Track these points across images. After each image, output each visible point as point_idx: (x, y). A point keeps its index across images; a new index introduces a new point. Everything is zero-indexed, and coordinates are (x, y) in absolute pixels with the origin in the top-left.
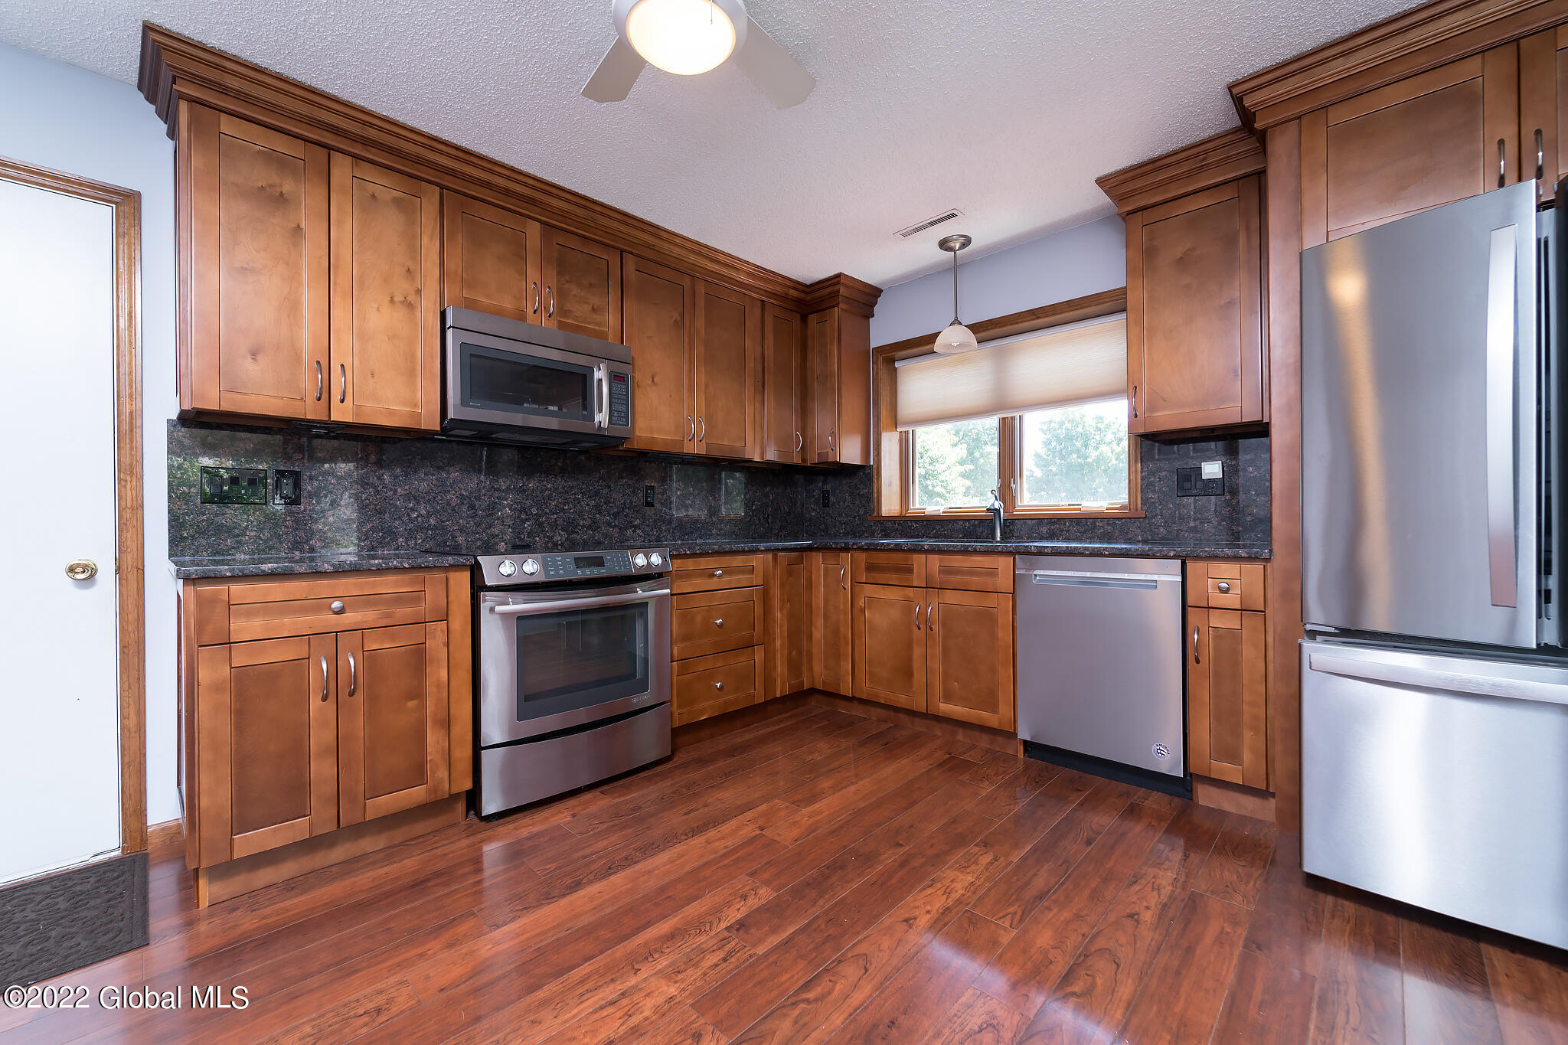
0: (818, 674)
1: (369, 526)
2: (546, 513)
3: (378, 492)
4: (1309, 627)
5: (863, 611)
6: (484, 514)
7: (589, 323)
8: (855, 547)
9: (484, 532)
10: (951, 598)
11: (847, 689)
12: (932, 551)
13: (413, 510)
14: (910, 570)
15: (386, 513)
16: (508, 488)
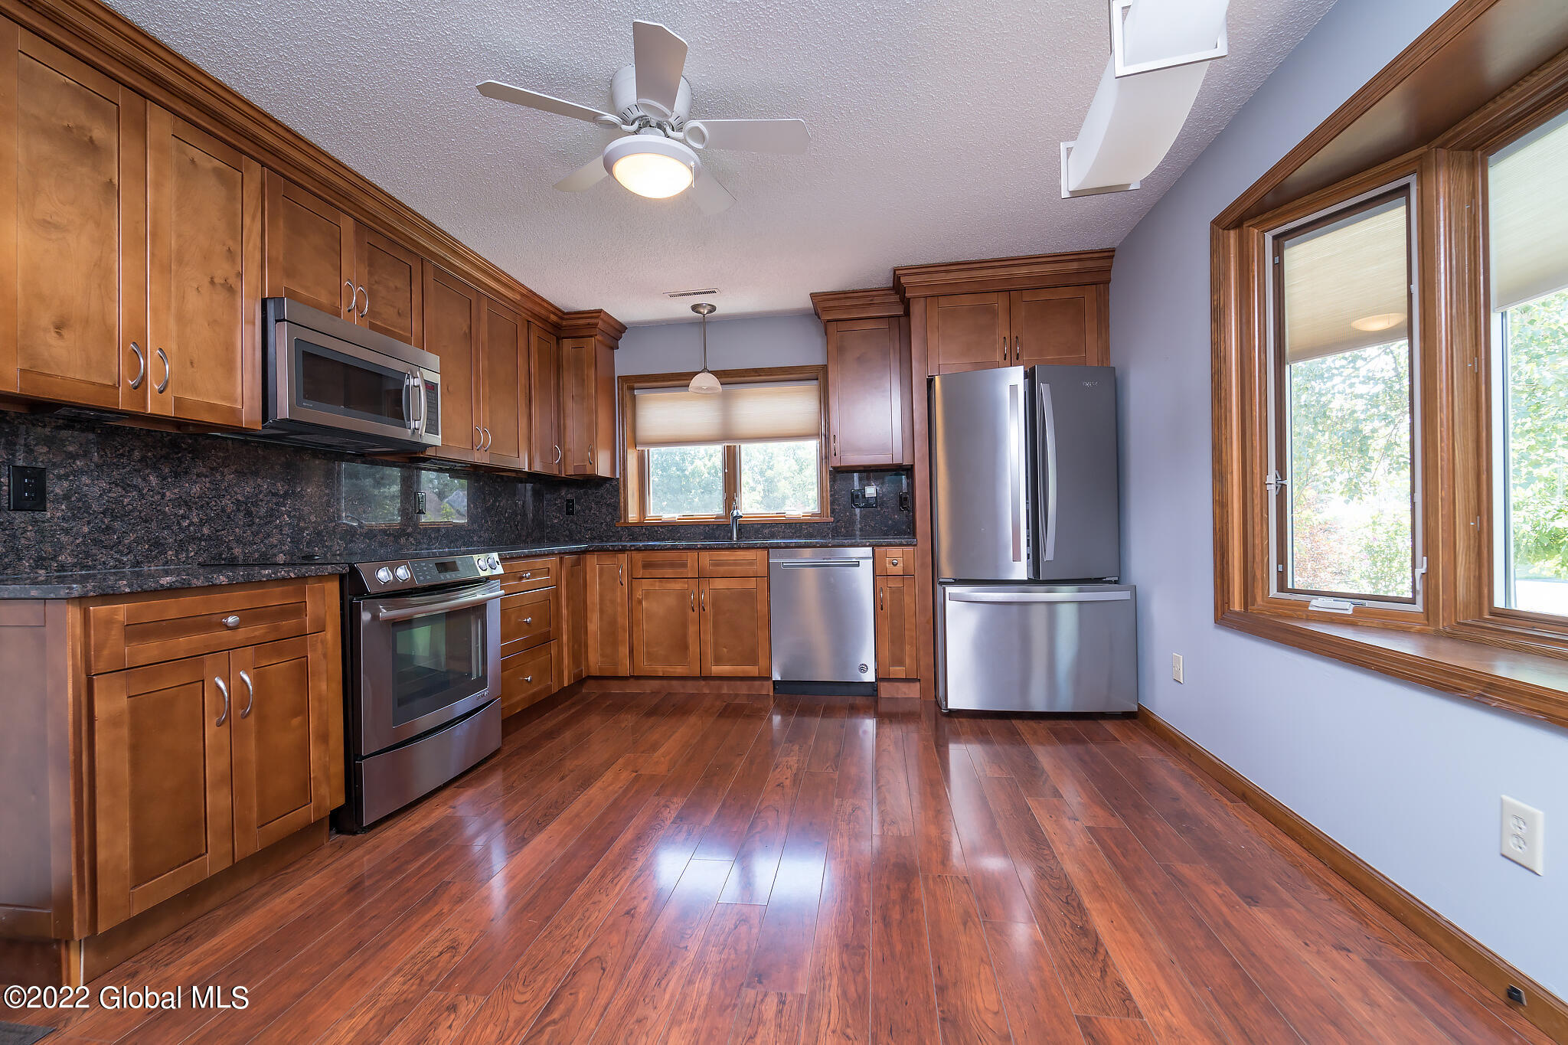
0: (595, 661)
1: (132, 537)
2: (325, 521)
3: (142, 496)
4: (941, 580)
5: (640, 602)
6: (262, 522)
7: (395, 327)
8: (633, 548)
9: (262, 542)
10: (719, 584)
11: (625, 669)
12: (705, 548)
13: (184, 517)
14: (684, 565)
15: (152, 520)
16: (286, 494)
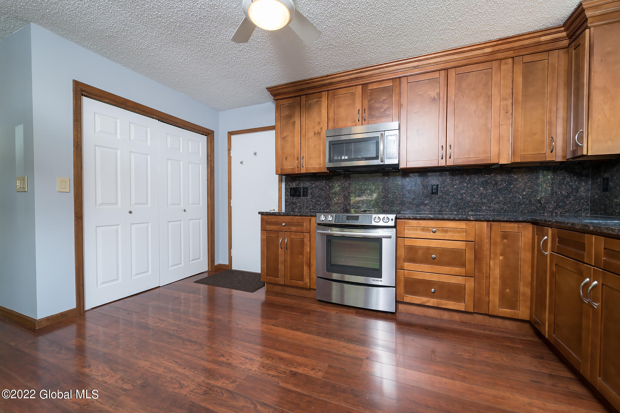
1: (323, 202)
7: (383, 117)
